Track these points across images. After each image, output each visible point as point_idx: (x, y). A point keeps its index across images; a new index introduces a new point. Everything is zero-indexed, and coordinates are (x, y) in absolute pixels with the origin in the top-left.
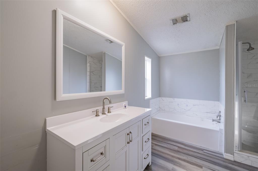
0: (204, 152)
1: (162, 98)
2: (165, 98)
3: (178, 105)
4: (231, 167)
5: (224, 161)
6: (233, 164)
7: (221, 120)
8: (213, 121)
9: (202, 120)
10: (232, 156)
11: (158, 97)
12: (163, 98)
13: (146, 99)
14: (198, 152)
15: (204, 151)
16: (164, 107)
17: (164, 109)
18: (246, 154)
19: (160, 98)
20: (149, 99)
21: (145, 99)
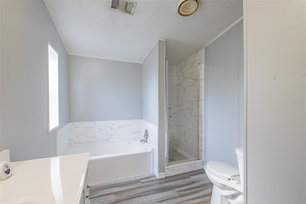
0: (142, 183)
1: (74, 123)
2: (79, 123)
3: (101, 130)
4: (167, 186)
5: (160, 183)
6: (167, 182)
7: (148, 139)
8: (141, 142)
9: (129, 143)
10: (164, 173)
11: (68, 123)
12: (76, 123)
13: (51, 130)
14: (137, 186)
15: (142, 181)
16: (78, 138)
17: (79, 141)
18: (171, 167)
19: (71, 123)
20: (56, 130)
21: (49, 132)
